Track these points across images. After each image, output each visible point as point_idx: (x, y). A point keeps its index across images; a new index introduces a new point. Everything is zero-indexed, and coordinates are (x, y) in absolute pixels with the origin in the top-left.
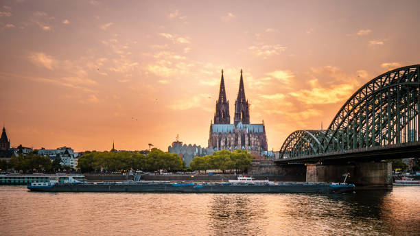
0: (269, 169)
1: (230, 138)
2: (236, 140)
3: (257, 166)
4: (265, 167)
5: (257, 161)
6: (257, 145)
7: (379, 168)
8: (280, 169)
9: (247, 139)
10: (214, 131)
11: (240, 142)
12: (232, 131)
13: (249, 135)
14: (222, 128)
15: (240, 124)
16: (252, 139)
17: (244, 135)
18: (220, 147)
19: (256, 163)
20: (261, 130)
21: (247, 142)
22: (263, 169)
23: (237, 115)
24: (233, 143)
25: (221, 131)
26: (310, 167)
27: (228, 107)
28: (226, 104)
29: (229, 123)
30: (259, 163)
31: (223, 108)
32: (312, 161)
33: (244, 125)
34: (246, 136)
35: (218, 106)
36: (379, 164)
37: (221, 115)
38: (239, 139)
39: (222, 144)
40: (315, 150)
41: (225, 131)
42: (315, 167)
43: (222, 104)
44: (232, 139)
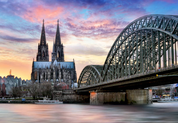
0: (69, 96)
1: (47, 72)
2: (52, 74)
3: (60, 93)
4: (66, 95)
5: (60, 90)
6: (68, 78)
7: (143, 94)
8: (78, 96)
9: (60, 73)
10: (35, 67)
11: (54, 76)
12: (49, 67)
13: (61, 70)
14: (43, 64)
15: (55, 62)
16: (65, 74)
17: (58, 70)
18: (39, 79)
19: (59, 91)
20: (72, 67)
21: (60, 76)
22: (65, 96)
23: (54, 54)
24: (49, 77)
25: (41, 67)
26: (93, 94)
27: (48, 48)
28: (46, 46)
29: (48, 60)
30: (61, 91)
31: (43, 49)
32: (94, 89)
33: (58, 63)
34: (59, 71)
35: (40, 47)
37: (42, 54)
38: (54, 73)
39: (41, 77)
40: (97, 81)
41: (44, 67)
42: (96, 94)
43: (43, 46)
44: (49, 73)
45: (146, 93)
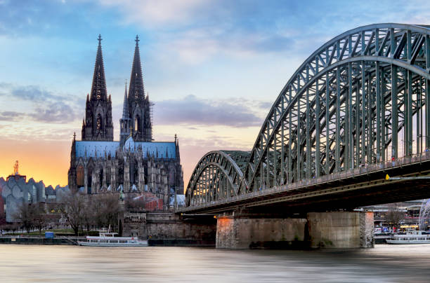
0: (164, 228)
1: (108, 168)
2: (121, 172)
3: (142, 220)
4: (157, 223)
5: (141, 212)
6: (162, 182)
7: (350, 222)
9: (141, 170)
10: (79, 155)
11: (127, 176)
12: (113, 155)
13: (145, 164)
14: (98, 148)
15: (130, 143)
16: (153, 171)
17: (136, 163)
18: (89, 185)
19: (138, 215)
20: (171, 155)
21: (141, 177)
22: (153, 227)
23: (126, 123)
24: (113, 178)
25: (93, 156)
26: (223, 221)
27: (110, 109)
28: (107, 103)
29: (110, 138)
30: (144, 215)
31: (99, 110)
32: (226, 209)
33: (137, 144)
34: (140, 164)
35: (91, 105)
36: (350, 215)
37: (96, 123)
38: (127, 170)
39: (94, 180)
40: (235, 189)
41: (101, 154)
42: (232, 221)
43: (97, 102)
44: (113, 170)
45: (358, 220)
